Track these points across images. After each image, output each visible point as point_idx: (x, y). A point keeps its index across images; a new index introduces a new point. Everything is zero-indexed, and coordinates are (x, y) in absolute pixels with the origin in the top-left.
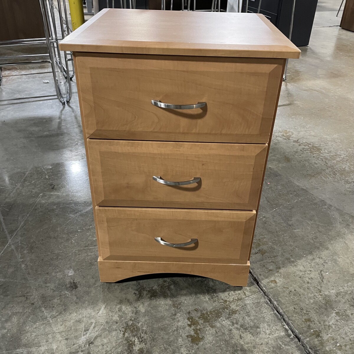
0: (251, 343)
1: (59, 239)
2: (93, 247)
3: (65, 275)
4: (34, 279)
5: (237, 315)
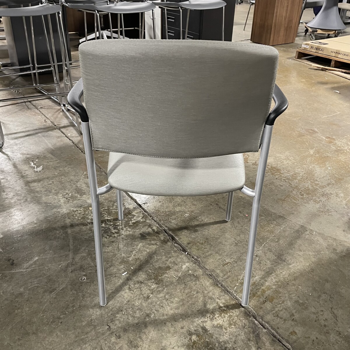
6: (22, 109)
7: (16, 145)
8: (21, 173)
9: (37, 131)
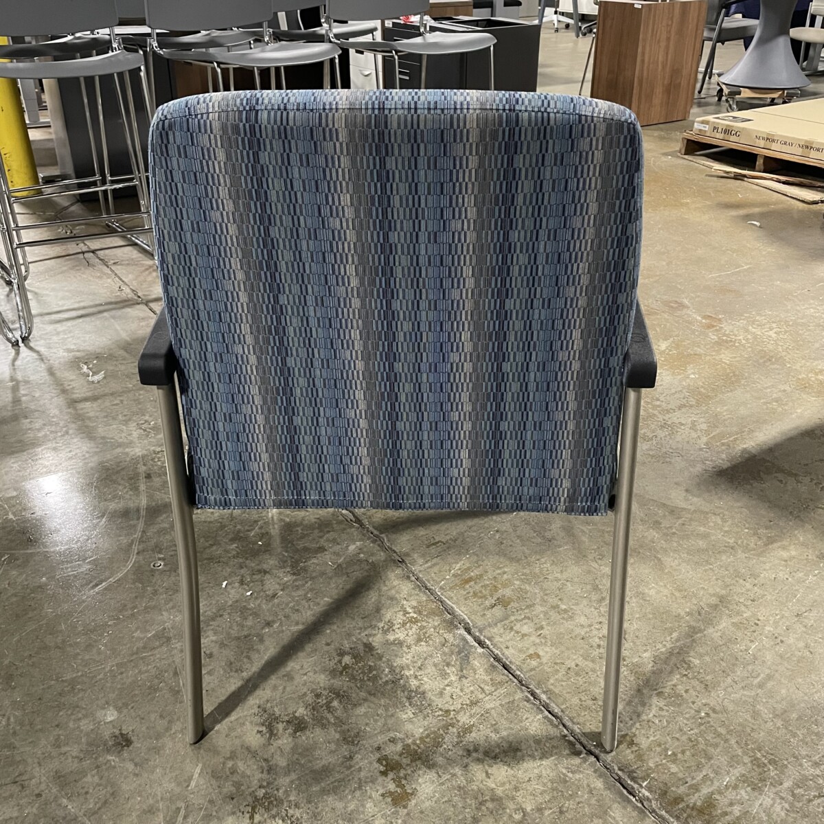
0: (510, 783)
1: (68, 649)
2: (150, 653)
3: (99, 722)
4: (30, 743)
5: (473, 735)
6: (76, 266)
7: (58, 334)
8: (62, 385)
9: (101, 308)
